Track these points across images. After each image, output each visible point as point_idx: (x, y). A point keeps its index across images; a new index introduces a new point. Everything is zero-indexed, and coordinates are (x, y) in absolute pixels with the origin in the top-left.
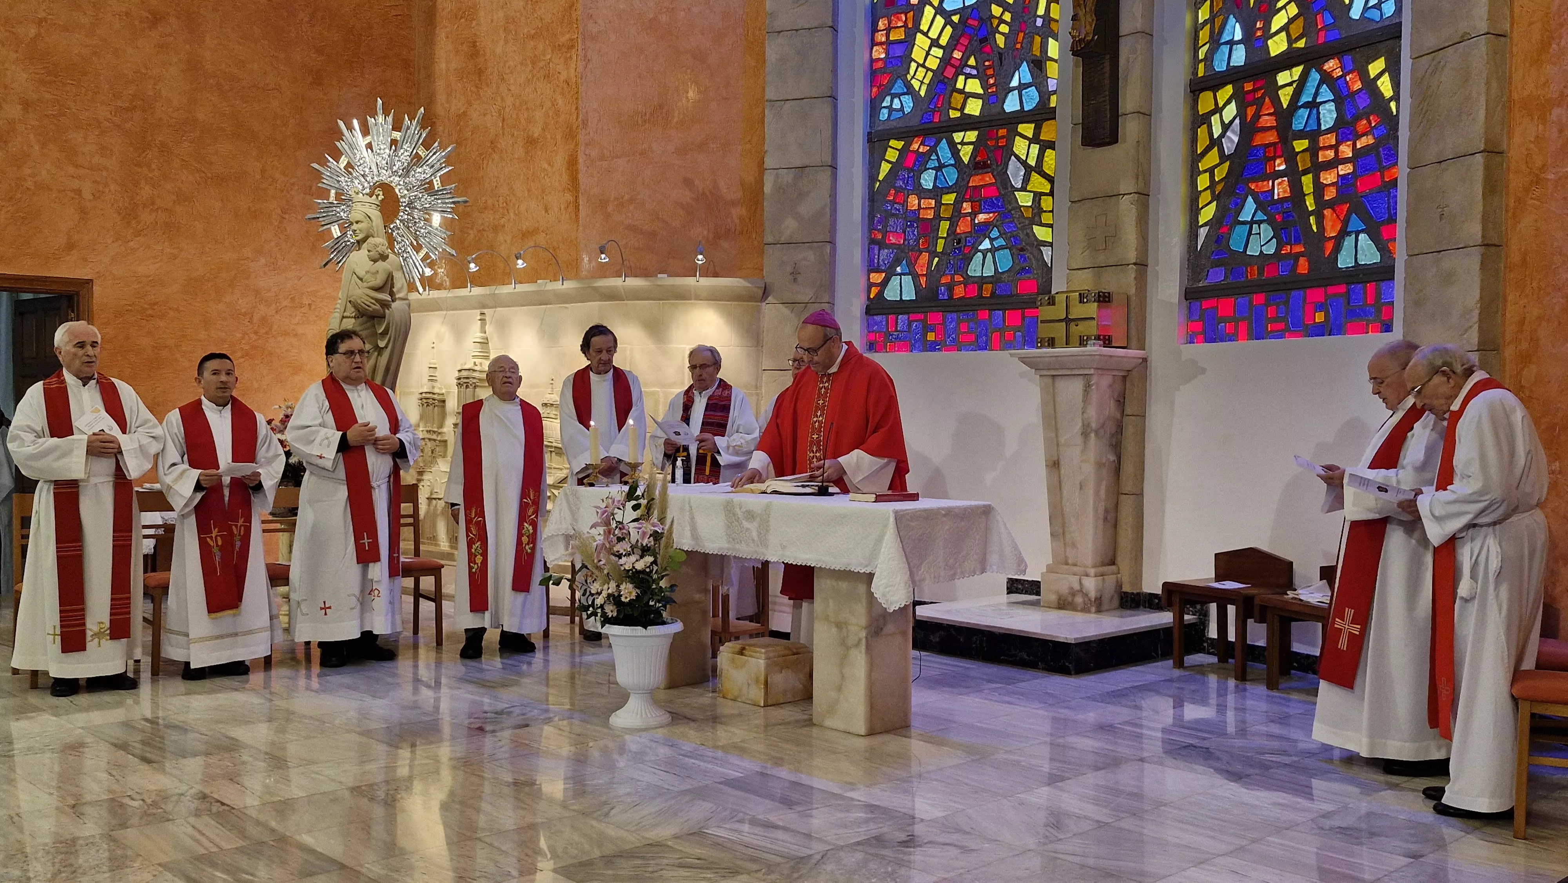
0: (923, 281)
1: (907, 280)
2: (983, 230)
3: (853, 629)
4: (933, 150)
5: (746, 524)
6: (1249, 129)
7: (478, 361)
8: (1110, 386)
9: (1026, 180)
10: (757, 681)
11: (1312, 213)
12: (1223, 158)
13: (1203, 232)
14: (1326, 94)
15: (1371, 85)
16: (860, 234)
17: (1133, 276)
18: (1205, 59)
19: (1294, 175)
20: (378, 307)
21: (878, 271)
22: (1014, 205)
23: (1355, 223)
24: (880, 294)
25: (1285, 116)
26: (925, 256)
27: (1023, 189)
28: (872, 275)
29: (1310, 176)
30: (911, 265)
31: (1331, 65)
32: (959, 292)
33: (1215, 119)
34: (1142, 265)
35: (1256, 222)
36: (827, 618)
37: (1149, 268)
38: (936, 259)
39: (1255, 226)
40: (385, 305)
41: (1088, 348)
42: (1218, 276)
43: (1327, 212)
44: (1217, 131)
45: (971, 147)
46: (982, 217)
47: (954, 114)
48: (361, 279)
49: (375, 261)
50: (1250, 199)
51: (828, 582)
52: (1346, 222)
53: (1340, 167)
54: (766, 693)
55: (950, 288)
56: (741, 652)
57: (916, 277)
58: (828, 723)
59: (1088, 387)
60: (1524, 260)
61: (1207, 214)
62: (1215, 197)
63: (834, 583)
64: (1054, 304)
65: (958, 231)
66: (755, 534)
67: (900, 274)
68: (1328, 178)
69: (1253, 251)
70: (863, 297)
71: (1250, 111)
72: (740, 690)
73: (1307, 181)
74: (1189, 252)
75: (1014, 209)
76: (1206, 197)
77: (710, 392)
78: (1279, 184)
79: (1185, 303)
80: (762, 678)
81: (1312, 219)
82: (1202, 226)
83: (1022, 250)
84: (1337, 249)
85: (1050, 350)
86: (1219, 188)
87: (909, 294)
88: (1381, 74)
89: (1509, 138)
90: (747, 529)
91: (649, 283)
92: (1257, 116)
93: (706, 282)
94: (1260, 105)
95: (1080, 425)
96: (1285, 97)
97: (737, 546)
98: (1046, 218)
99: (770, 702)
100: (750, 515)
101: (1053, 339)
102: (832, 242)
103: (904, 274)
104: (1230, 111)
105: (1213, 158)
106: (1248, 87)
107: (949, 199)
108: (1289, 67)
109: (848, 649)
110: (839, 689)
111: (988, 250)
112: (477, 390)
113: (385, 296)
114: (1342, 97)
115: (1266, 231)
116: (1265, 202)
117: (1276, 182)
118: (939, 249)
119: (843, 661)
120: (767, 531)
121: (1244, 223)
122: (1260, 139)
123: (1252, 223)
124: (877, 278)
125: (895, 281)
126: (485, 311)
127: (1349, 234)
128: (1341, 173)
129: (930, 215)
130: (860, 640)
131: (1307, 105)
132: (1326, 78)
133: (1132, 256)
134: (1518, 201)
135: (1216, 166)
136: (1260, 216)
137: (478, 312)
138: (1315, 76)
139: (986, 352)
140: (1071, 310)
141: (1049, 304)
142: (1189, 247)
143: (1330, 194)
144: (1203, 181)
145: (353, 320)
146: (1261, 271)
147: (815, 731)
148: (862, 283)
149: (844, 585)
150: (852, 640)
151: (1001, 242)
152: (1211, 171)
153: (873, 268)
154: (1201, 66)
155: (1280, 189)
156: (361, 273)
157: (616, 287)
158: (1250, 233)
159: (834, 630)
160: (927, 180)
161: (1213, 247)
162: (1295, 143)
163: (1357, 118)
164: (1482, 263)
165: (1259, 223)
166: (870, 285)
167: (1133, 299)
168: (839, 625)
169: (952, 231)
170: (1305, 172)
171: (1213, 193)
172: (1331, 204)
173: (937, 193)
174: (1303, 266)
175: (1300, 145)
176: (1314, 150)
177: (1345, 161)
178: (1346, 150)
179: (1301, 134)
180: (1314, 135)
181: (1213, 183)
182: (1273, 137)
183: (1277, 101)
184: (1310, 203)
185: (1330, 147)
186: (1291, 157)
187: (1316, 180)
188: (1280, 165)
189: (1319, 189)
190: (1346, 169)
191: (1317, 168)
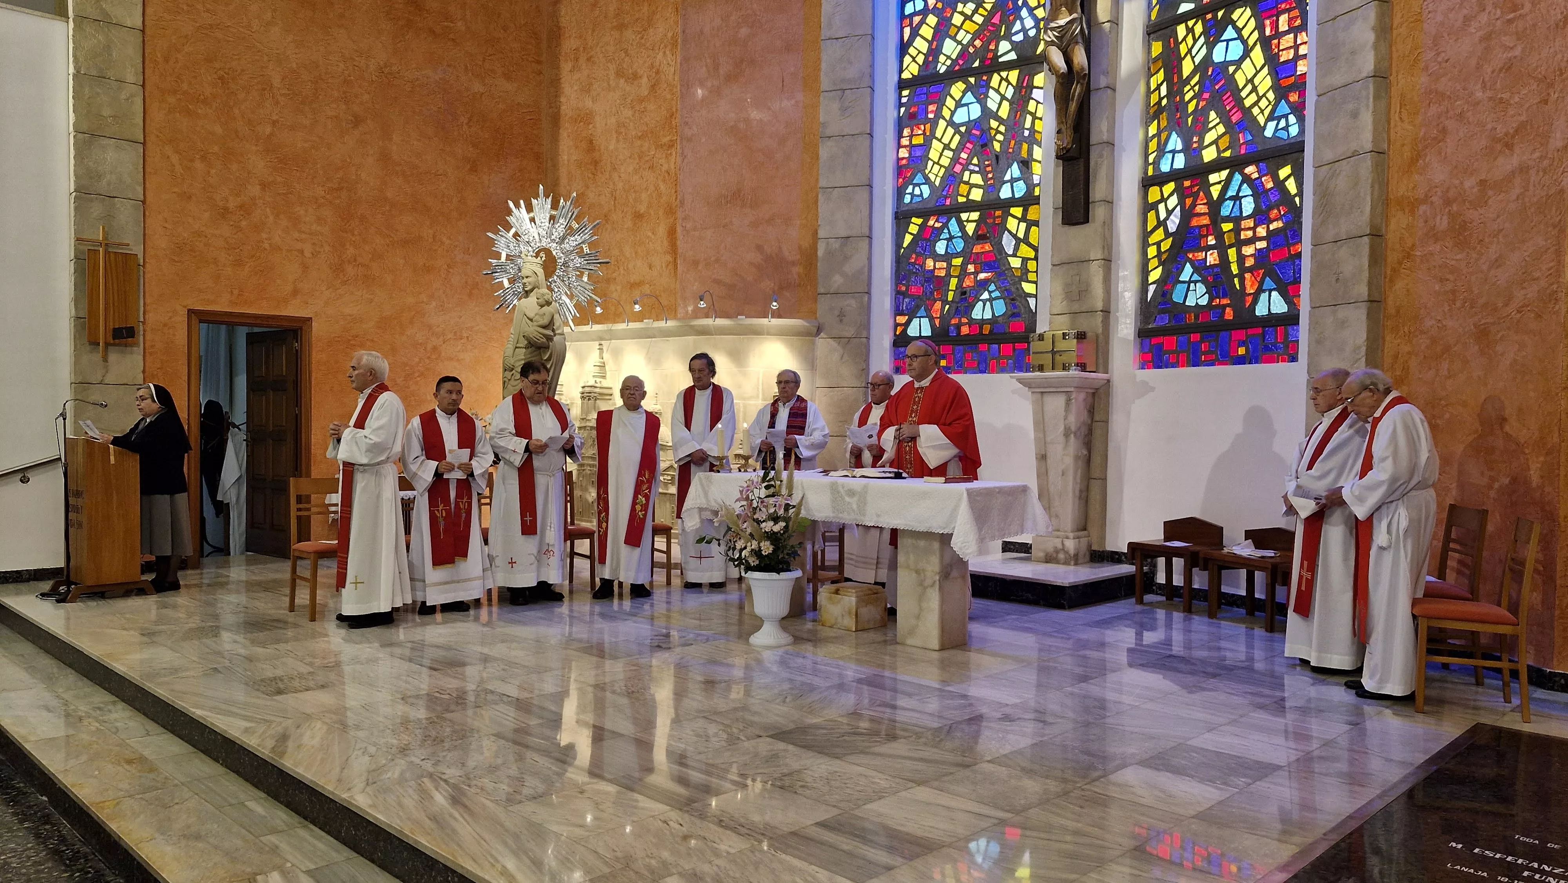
0: (937, 322)
1: (925, 322)
2: (983, 285)
3: (929, 574)
4: (946, 225)
5: (847, 499)
6: (1187, 214)
7: (598, 380)
8: (1085, 400)
9: (1016, 248)
10: (850, 613)
11: (1236, 276)
12: (1167, 234)
13: (1152, 289)
14: (1246, 190)
15: (1280, 185)
16: (889, 288)
17: (1101, 319)
18: (1154, 163)
19: (1221, 248)
20: (545, 340)
21: (902, 314)
22: (1007, 266)
23: (1269, 283)
24: (904, 331)
25: (1215, 206)
26: (938, 304)
27: (1014, 255)
28: (898, 318)
29: (1234, 249)
30: (928, 310)
31: (1250, 170)
32: (965, 330)
33: (1161, 207)
34: (1106, 312)
35: (1192, 282)
36: (908, 567)
37: (1112, 315)
38: (947, 307)
39: (1192, 285)
40: (549, 339)
41: (1071, 372)
42: (1165, 321)
43: (1248, 276)
44: (1163, 215)
45: (975, 224)
46: (982, 276)
47: (961, 200)
48: (531, 320)
49: (542, 306)
50: (1188, 265)
51: (910, 541)
52: (1262, 283)
53: (1257, 243)
54: (857, 622)
55: (958, 327)
56: (837, 592)
57: (932, 320)
58: (909, 642)
59: (1068, 401)
60: (1398, 312)
61: (1155, 275)
62: (1161, 263)
63: (914, 542)
64: (1043, 340)
65: (964, 285)
66: (855, 506)
67: (920, 317)
68: (1248, 250)
69: (1191, 302)
70: (892, 334)
71: (1189, 201)
72: (836, 619)
73: (1232, 253)
74: (1141, 303)
75: (1007, 269)
76: (1154, 263)
77: (791, 403)
78: (1211, 254)
79: (1139, 340)
80: (854, 610)
81: (1236, 280)
82: (1151, 284)
83: (1013, 300)
84: (1255, 301)
85: (1038, 373)
86: (1164, 256)
87: (927, 332)
88: (1289, 177)
89: (1387, 226)
90: (849, 503)
91: (732, 323)
92: (1194, 205)
93: (775, 322)
94: (1196, 196)
95: (1062, 428)
96: (1215, 191)
97: (840, 515)
98: (1032, 277)
99: (859, 628)
100: (851, 493)
101: (1042, 365)
102: (869, 293)
103: (923, 317)
104: (1173, 201)
105: (1159, 234)
106: (1187, 183)
107: (957, 261)
108: (1219, 170)
109: (925, 588)
110: (918, 617)
111: (987, 300)
112: (598, 401)
113: (549, 332)
114: (1258, 192)
115: (1201, 288)
116: (1200, 267)
117: (1209, 253)
118: (950, 298)
119: (921, 598)
120: (865, 504)
121: (1184, 282)
122: (1196, 222)
123: (1190, 282)
124: (902, 319)
125: (916, 321)
126: (603, 342)
127: (1264, 291)
128: (1258, 247)
129: (943, 273)
130: (935, 582)
131: (1231, 198)
132: (1246, 179)
133: (1100, 305)
134: (1394, 270)
135: (1162, 241)
136: (1196, 277)
137: (597, 343)
138: (1238, 178)
139: (985, 375)
140: (1056, 344)
141: (1039, 340)
142: (1141, 299)
143: (1249, 263)
144: (1152, 251)
145: (524, 350)
146: (1197, 317)
147: (899, 647)
148: (891, 323)
149: (922, 543)
150: (928, 582)
151: (996, 294)
152: (1158, 244)
153: (898, 312)
154: (1151, 168)
155: (1212, 258)
156: (531, 315)
157: (708, 325)
158: (1188, 289)
159: (914, 575)
160: (941, 247)
161: (1160, 299)
162: (1223, 225)
163: (1270, 208)
164: (1368, 314)
165: (1195, 282)
166: (897, 325)
167: (1101, 337)
168: (917, 572)
169: (959, 285)
170: (1231, 246)
171: (1159, 260)
172: (1250, 270)
173: (948, 257)
174: (1229, 314)
175: (1227, 227)
176: (1237, 230)
177: (1261, 239)
178: (1262, 231)
179: (1227, 219)
180: (1237, 220)
181: (1159, 253)
182: (1205, 221)
183: (1209, 195)
184: (1235, 269)
185: (1249, 229)
186: (1220, 235)
187: (1239, 252)
188: (1211, 241)
189: (1241, 259)
190: (1261, 245)
191: (1240, 244)
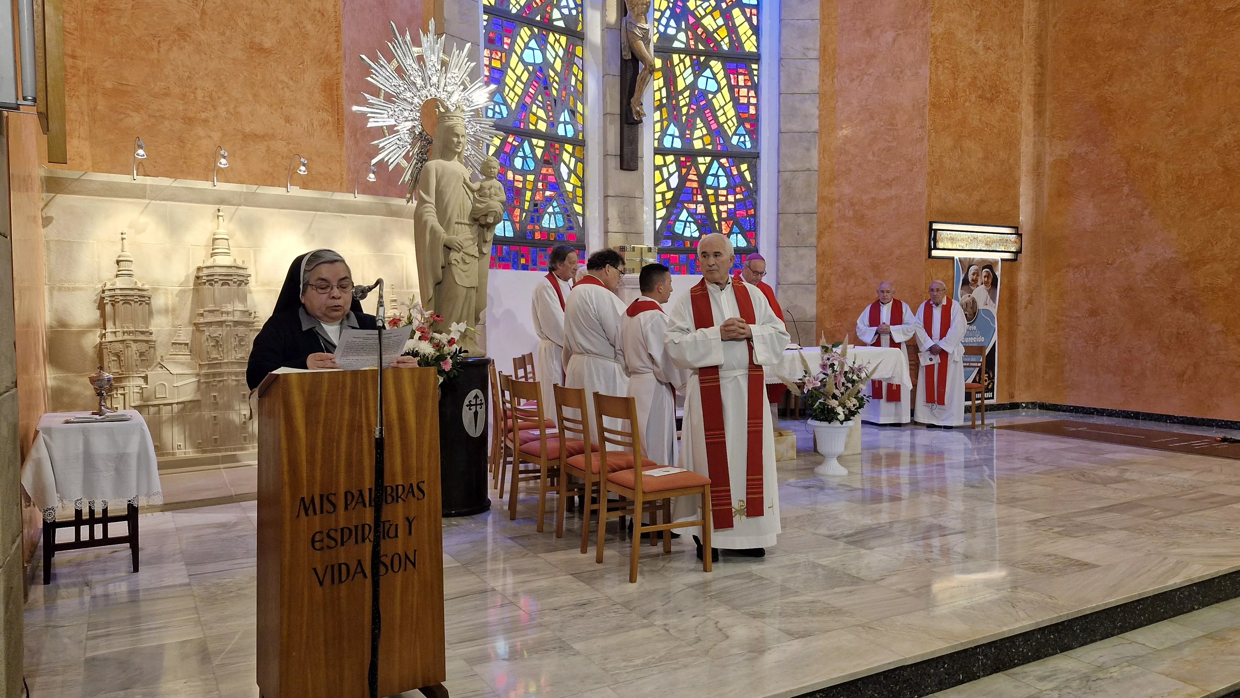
0: (518, 225)
6: (683, 179)
11: (716, 222)
12: (669, 188)
13: (659, 222)
14: (721, 172)
15: (741, 174)
19: (706, 203)
22: (564, 189)
23: (735, 229)
29: (715, 206)
31: (724, 161)
33: (666, 170)
39: (688, 224)
42: (669, 244)
43: (723, 223)
50: (685, 211)
52: (732, 228)
53: (729, 205)
61: (662, 213)
62: (666, 207)
68: (723, 208)
69: (687, 234)
71: (684, 171)
73: (714, 208)
76: (659, 206)
78: (700, 206)
81: (717, 225)
82: (659, 219)
86: (668, 202)
88: (746, 171)
92: (688, 173)
94: (689, 169)
96: (702, 168)
98: (579, 200)
101: (634, 269)
103: (506, 220)
104: (673, 168)
105: (663, 187)
106: (683, 159)
108: (705, 156)
114: (728, 176)
115: (694, 227)
116: (691, 214)
122: (688, 184)
123: (686, 222)
127: (733, 233)
128: (729, 207)
131: (712, 175)
132: (722, 166)
133: (642, 229)
135: (666, 192)
136: (690, 219)
138: (716, 164)
142: (654, 229)
143: (724, 215)
144: (658, 197)
145: (468, 227)
151: (557, 210)
152: (663, 194)
155: (701, 209)
158: (685, 226)
161: (664, 230)
162: (708, 190)
163: (736, 186)
164: (816, 253)
165: (690, 222)
170: (712, 204)
171: (664, 204)
172: (725, 220)
175: (710, 192)
176: (716, 195)
177: (731, 203)
178: (731, 198)
179: (710, 187)
180: (717, 189)
181: (664, 200)
182: (695, 185)
183: (697, 169)
184: (716, 218)
185: (724, 196)
186: (706, 196)
187: (718, 208)
188: (700, 198)
189: (719, 213)
190: (731, 206)
191: (718, 203)
